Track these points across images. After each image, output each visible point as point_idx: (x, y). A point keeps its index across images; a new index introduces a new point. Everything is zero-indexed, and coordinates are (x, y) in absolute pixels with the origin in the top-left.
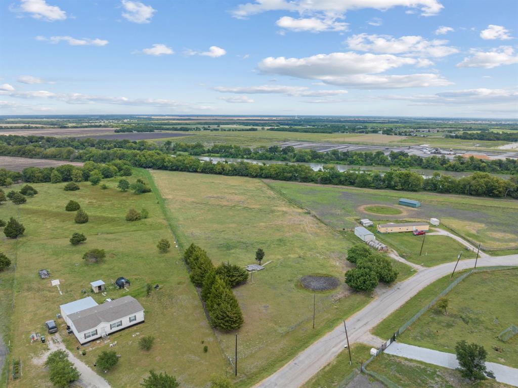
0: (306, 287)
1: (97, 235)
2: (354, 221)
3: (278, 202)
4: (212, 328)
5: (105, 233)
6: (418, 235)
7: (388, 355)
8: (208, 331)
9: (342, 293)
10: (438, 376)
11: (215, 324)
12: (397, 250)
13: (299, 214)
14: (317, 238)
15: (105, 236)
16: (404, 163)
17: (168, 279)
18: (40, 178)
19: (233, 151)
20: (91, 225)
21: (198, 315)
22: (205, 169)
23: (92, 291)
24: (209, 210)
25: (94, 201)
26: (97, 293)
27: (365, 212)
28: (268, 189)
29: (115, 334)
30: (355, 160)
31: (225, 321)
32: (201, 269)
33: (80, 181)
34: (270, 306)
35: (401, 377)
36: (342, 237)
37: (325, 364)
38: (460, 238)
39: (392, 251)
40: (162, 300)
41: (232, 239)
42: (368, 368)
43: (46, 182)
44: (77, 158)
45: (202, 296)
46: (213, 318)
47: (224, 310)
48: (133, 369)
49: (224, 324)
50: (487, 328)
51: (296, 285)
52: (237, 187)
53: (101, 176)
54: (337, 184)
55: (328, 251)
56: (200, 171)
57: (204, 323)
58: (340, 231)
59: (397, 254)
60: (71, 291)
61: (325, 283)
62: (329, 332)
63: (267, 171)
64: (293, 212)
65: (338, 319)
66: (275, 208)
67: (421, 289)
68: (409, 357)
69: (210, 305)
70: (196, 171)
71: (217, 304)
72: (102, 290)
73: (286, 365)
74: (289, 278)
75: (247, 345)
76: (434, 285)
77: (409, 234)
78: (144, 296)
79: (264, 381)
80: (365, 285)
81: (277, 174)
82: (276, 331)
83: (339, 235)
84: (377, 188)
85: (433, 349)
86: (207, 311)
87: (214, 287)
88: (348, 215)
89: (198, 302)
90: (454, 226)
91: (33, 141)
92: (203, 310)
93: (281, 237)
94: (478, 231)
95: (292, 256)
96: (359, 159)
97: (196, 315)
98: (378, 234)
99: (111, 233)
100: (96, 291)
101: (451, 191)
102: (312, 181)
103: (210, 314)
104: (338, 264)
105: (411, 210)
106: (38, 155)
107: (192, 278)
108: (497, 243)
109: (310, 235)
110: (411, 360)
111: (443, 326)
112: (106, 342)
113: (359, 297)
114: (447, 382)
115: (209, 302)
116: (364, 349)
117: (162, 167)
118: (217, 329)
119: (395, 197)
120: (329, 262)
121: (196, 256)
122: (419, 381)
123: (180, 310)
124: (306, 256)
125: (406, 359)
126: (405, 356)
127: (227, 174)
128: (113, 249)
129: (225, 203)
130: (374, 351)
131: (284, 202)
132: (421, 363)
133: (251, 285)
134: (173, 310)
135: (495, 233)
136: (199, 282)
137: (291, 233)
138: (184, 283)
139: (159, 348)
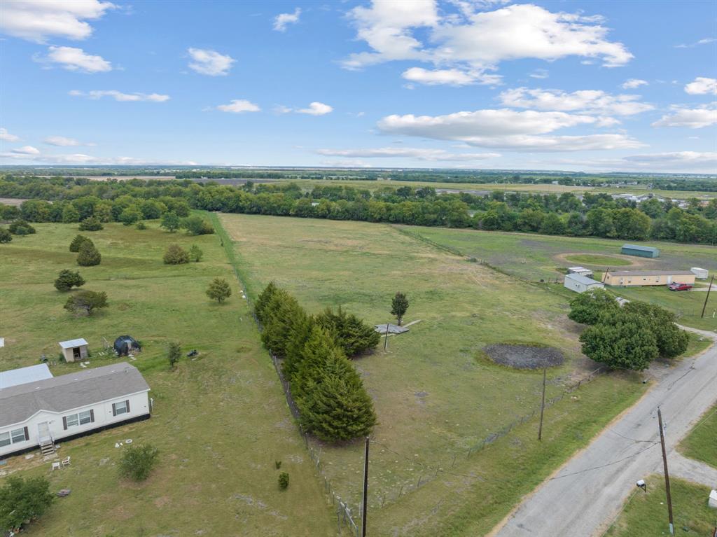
0: (500, 362)
1: (109, 280)
2: (555, 272)
3: (419, 248)
4: (303, 435)
5: (121, 278)
6: (678, 290)
8: (294, 441)
9: (578, 373)
11: (308, 425)
13: (458, 262)
14: (497, 292)
15: (122, 282)
17: (218, 344)
18: (46, 216)
19: (344, 193)
20: (102, 268)
21: (273, 407)
22: (301, 211)
23: (62, 359)
24: (305, 255)
25: (120, 242)
26: (70, 362)
27: (568, 261)
28: (400, 234)
29: (75, 441)
31: (333, 417)
32: (284, 321)
33: (107, 222)
34: (429, 394)
36: (542, 290)
40: (199, 378)
41: (345, 290)
43: (55, 221)
45: (284, 372)
46: (306, 410)
47: (332, 390)
48: (88, 527)
49: (330, 425)
51: (476, 359)
52: (351, 232)
53: (140, 215)
54: (509, 230)
55: (524, 308)
56: (293, 213)
57: (286, 424)
58: (537, 283)
60: (20, 358)
61: (535, 356)
63: (397, 212)
64: (447, 259)
65: (589, 423)
66: (416, 254)
69: (300, 383)
70: (287, 214)
71: (315, 380)
72: (82, 357)
74: (461, 347)
75: (386, 476)
77: (661, 288)
78: (163, 370)
80: (630, 356)
81: (413, 215)
82: (452, 444)
83: (535, 288)
84: (576, 236)
86: (292, 398)
87: (310, 346)
88: (541, 265)
89: (275, 383)
92: (284, 398)
93: (431, 289)
95: (458, 314)
96: (536, 204)
97: (267, 407)
99: (133, 279)
100: (69, 357)
101: (700, 239)
102: (470, 226)
103: (299, 401)
104: (550, 327)
105: (647, 261)
107: (266, 339)
109: (484, 288)
112: (46, 458)
115: (297, 379)
117: (237, 209)
118: (315, 436)
120: (531, 323)
121: (277, 302)
123: (235, 396)
124: (485, 315)
127: (334, 218)
128: (128, 298)
129: (333, 248)
131: (428, 249)
133: (386, 356)
134: (220, 396)
136: (280, 345)
137: (448, 284)
138: (250, 350)
139: (169, 477)
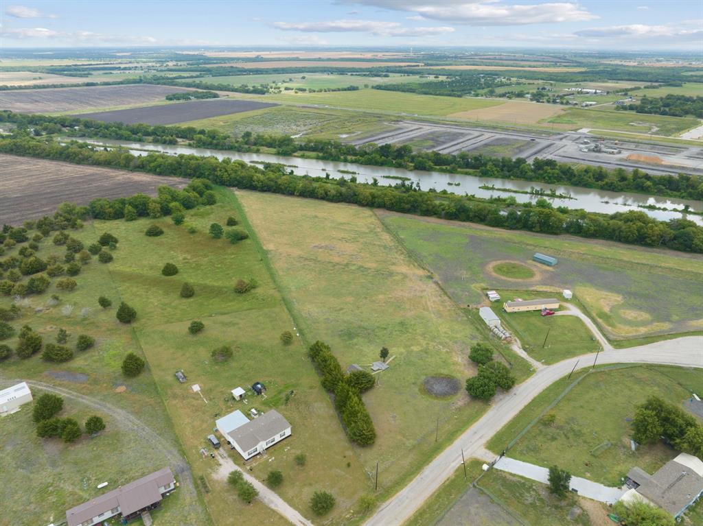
0: (429, 392)
1: (211, 316)
2: (479, 291)
3: (396, 255)
4: (350, 442)
5: (219, 314)
6: (546, 315)
7: (497, 469)
9: (463, 399)
10: (534, 490)
12: (521, 339)
13: (421, 278)
14: (440, 321)
15: (221, 318)
16: (550, 178)
17: (300, 382)
18: (112, 214)
21: (336, 427)
23: (234, 398)
24: (320, 272)
26: (238, 400)
27: (494, 274)
28: (383, 230)
29: (271, 448)
30: (488, 170)
33: (159, 217)
34: (398, 416)
35: (504, 490)
36: (465, 318)
37: (446, 479)
38: (589, 320)
39: (516, 341)
40: (300, 409)
41: (353, 323)
42: (479, 483)
43: (118, 219)
44: (139, 167)
45: (336, 406)
50: (585, 442)
51: (420, 389)
52: (346, 227)
55: (451, 341)
58: (464, 309)
59: (520, 345)
61: (447, 386)
62: (449, 445)
64: (414, 274)
65: (457, 431)
66: (393, 267)
67: (536, 395)
68: (513, 472)
72: (243, 397)
73: (415, 479)
74: (413, 381)
76: (549, 389)
77: (537, 313)
78: (283, 405)
79: (398, 494)
80: (484, 395)
82: (404, 444)
83: (462, 315)
85: (534, 464)
88: (475, 281)
90: (588, 300)
91: (66, 124)
92: (339, 421)
93: (402, 319)
94: (612, 309)
95: (415, 348)
97: (333, 427)
98: (504, 315)
99: (225, 314)
102: (435, 214)
104: (460, 360)
105: (545, 271)
106: (87, 159)
108: (627, 328)
109: (433, 315)
110: (514, 475)
111: (548, 440)
112: (264, 456)
113: (478, 405)
114: (539, 495)
116: (477, 463)
117: (250, 186)
119: (531, 245)
120: (451, 357)
122: (518, 494)
123: (318, 420)
124: (429, 349)
125: (511, 474)
126: (510, 471)
127: (331, 201)
129: (337, 259)
130: (485, 467)
132: (522, 477)
134: (313, 421)
135: (630, 312)
137: (412, 312)
138: (316, 387)
